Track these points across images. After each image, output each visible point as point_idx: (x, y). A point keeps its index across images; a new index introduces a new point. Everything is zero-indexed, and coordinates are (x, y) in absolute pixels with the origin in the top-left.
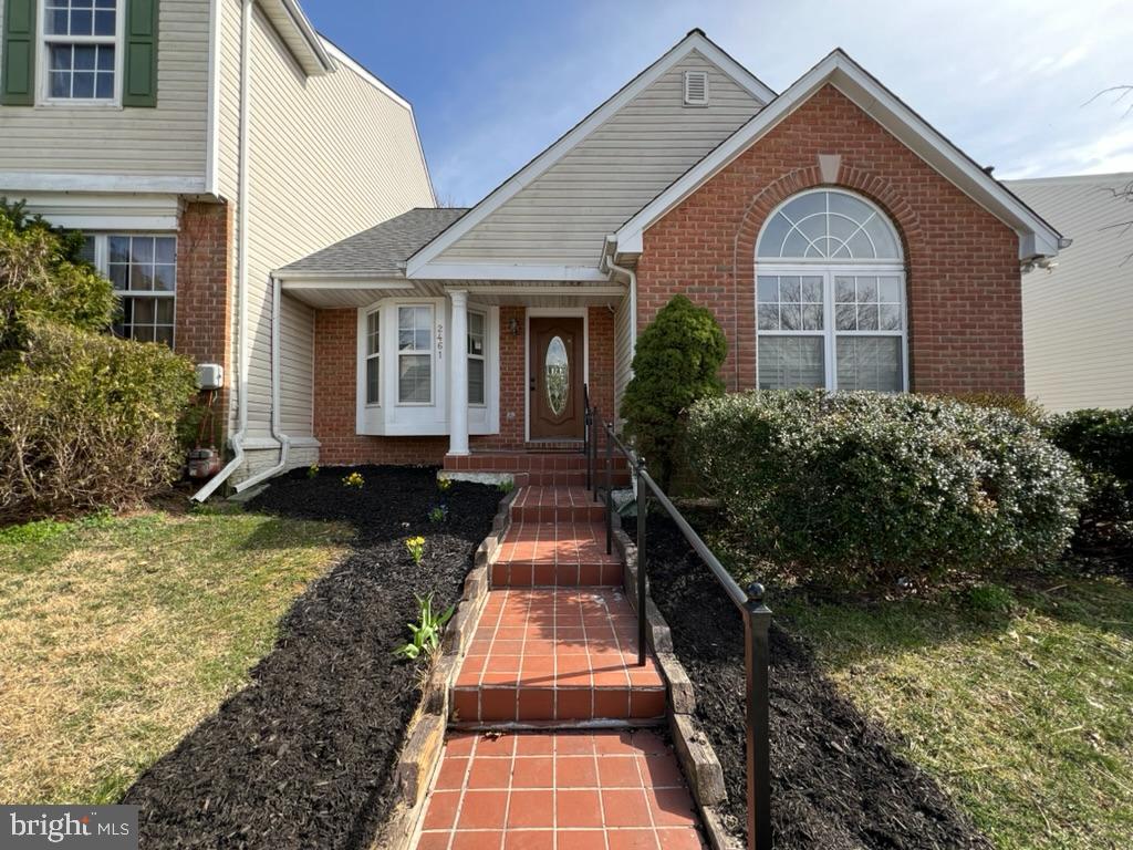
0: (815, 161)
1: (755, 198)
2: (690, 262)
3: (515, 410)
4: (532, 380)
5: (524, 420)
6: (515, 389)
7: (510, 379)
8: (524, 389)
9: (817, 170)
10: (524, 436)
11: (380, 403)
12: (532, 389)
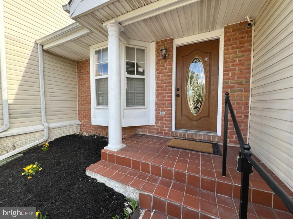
3: (165, 110)
4: (177, 90)
5: (171, 117)
6: (165, 96)
7: (162, 90)
8: (171, 96)
10: (171, 127)
12: (177, 96)
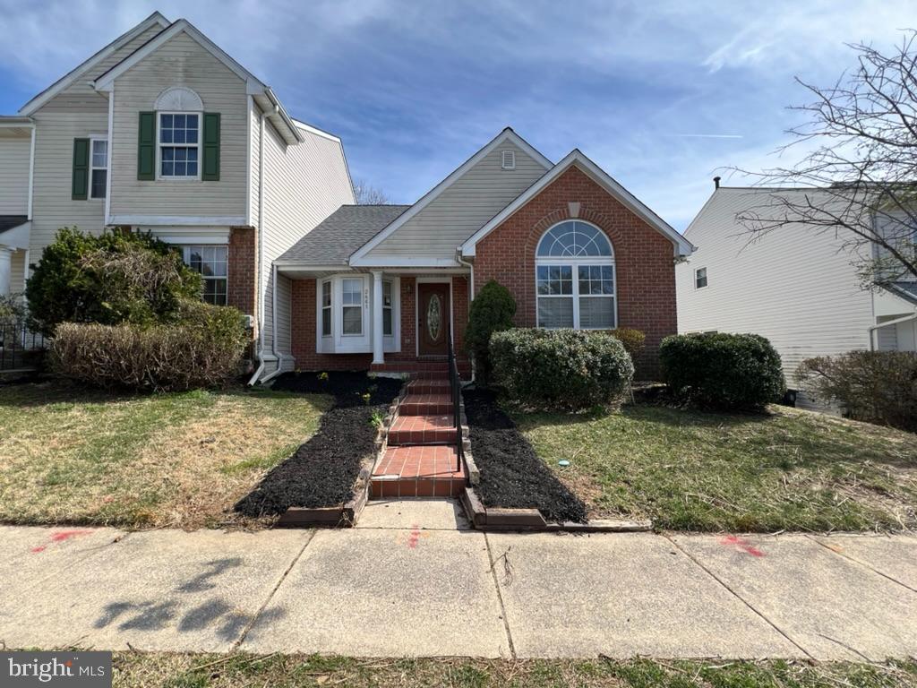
0: (567, 206)
1: (536, 225)
2: (501, 260)
3: (410, 338)
4: (420, 320)
5: (415, 344)
6: (410, 326)
7: (407, 320)
9: (568, 210)
10: (415, 353)
11: (332, 335)
12: (420, 325)
